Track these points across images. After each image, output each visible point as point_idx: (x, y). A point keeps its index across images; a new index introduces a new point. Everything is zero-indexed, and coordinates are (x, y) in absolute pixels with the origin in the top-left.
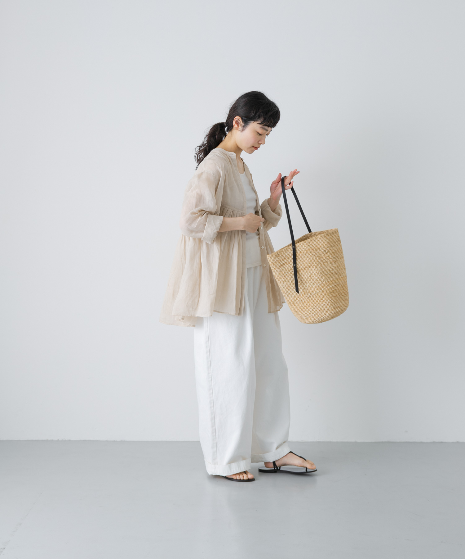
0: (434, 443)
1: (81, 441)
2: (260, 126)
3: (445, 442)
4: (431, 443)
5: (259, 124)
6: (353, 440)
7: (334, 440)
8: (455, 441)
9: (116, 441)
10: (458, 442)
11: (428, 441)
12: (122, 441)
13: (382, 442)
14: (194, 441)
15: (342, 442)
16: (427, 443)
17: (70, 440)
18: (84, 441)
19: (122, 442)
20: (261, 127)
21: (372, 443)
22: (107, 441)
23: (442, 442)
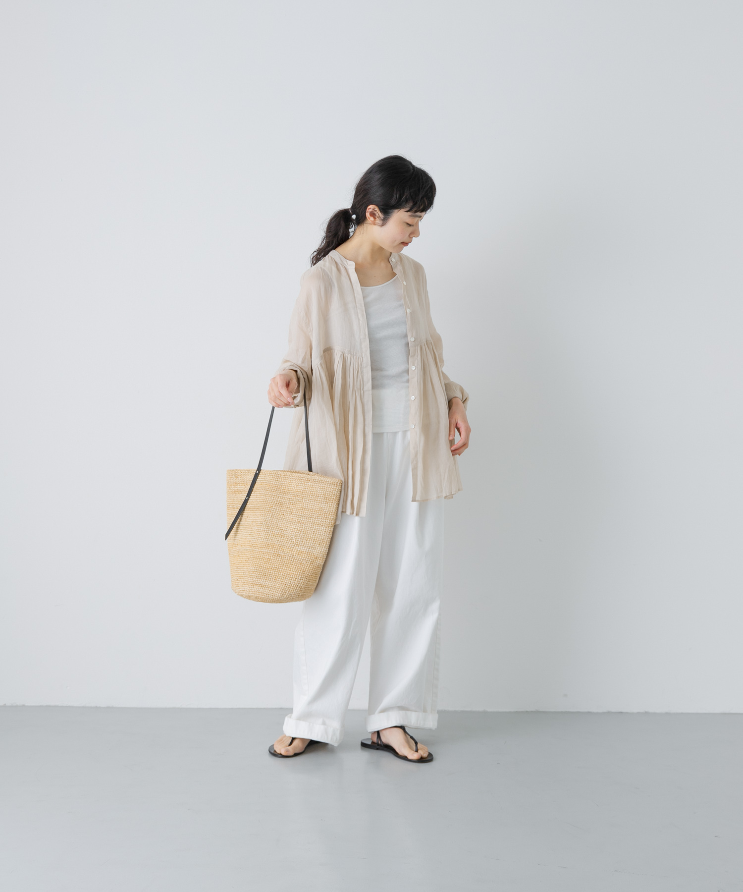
0: (609, 713)
1: (41, 706)
2: (409, 213)
3: (627, 713)
4: (604, 713)
5: (407, 211)
6: (481, 709)
7: (451, 709)
8: (642, 711)
9: (100, 707)
10: (646, 713)
11: (600, 711)
12: (108, 707)
13: (527, 712)
14: (225, 709)
15: (463, 712)
16: (597, 713)
17: (24, 706)
18: (47, 706)
19: (109, 709)
20: (410, 216)
21: (510, 712)
22: (84, 707)
23: (621, 713)
